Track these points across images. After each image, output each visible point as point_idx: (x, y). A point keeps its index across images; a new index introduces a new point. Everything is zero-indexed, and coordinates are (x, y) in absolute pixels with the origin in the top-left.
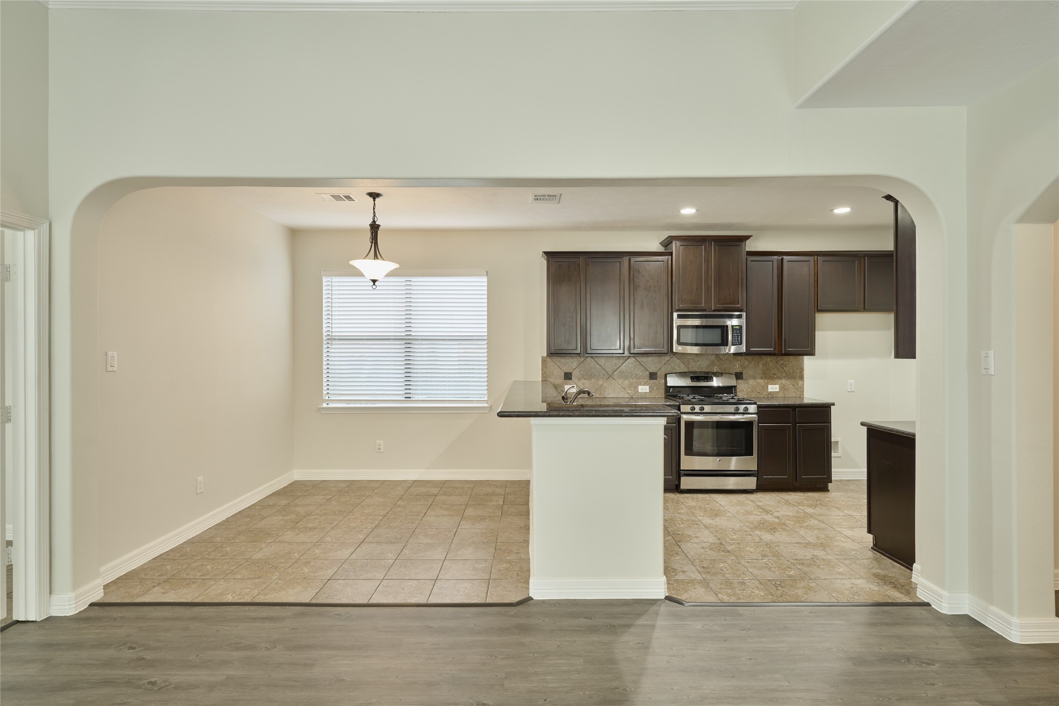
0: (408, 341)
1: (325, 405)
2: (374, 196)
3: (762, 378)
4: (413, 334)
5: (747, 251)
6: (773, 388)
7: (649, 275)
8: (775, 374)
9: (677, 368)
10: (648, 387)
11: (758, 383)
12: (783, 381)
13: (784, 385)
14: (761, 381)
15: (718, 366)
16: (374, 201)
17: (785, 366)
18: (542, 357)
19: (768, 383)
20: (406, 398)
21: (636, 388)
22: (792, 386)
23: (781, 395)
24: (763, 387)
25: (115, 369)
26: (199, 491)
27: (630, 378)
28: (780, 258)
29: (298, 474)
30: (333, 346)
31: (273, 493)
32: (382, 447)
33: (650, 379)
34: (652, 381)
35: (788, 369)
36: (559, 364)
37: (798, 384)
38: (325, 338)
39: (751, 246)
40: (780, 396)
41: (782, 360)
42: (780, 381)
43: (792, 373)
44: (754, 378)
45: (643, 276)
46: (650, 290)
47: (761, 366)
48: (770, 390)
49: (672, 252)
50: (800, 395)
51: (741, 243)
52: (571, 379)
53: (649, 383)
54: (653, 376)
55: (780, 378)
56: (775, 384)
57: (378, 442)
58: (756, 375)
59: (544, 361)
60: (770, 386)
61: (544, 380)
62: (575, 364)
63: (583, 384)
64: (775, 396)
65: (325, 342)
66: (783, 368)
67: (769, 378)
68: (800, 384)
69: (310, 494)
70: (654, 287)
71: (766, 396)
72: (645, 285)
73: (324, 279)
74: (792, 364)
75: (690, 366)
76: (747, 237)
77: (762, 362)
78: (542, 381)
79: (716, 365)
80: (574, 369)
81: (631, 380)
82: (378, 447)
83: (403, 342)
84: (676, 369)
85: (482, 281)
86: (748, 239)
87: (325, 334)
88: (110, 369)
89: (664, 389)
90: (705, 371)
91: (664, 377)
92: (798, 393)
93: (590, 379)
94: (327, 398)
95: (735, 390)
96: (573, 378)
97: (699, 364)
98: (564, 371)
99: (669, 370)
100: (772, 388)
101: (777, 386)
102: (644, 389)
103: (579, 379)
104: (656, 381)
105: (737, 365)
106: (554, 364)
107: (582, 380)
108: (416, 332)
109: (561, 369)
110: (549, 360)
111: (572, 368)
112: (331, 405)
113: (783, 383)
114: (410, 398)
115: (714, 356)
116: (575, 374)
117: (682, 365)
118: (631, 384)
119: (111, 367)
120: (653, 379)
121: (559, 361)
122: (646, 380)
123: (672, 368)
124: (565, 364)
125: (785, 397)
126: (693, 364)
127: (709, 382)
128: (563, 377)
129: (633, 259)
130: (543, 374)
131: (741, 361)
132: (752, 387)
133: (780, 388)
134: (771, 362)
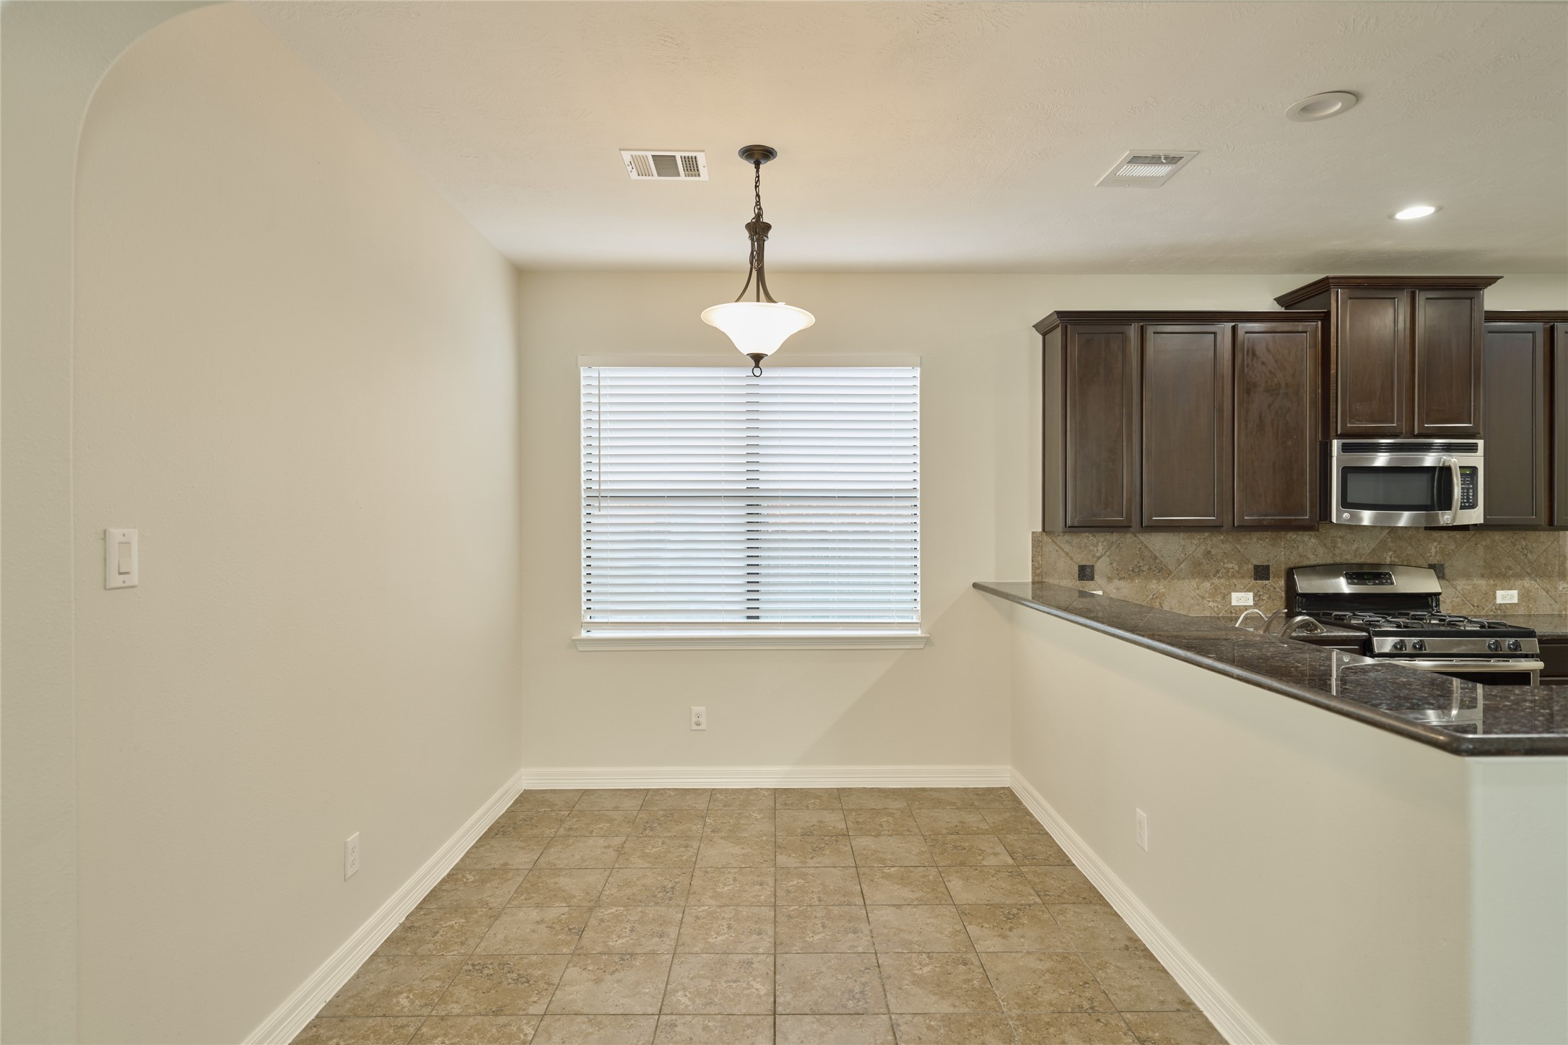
0: (752, 500)
1: (584, 634)
2: (758, 155)
3: (1483, 576)
4: (762, 486)
5: (1486, 312)
6: (1507, 597)
7: (1276, 361)
8: (1510, 568)
9: (1312, 557)
10: (1251, 595)
11: (1475, 586)
12: (1527, 583)
13: (1528, 591)
14: (1482, 583)
15: (1395, 551)
16: (757, 168)
17: (1531, 552)
18: (1033, 533)
19: (1496, 585)
20: (748, 617)
21: (1226, 597)
22: (1544, 593)
23: (1521, 611)
24: (1486, 593)
25: (134, 579)
26: (350, 872)
27: (1214, 576)
28: (1548, 326)
29: (531, 778)
30: (603, 512)
31: (490, 829)
32: (703, 720)
33: (1256, 579)
34: (1259, 582)
35: (1535, 557)
36: (1067, 548)
37: (1556, 589)
38: (584, 495)
39: (1493, 300)
40: (1520, 613)
41: (1524, 538)
42: (1519, 583)
43: (1545, 565)
44: (1467, 575)
45: (1263, 363)
46: (1278, 394)
47: (1481, 550)
48: (1499, 601)
49: (1328, 314)
50: (1561, 611)
51: (1476, 292)
52: (1092, 579)
53: (1254, 586)
54: (1262, 572)
55: (1519, 576)
56: (1510, 589)
57: (695, 709)
58: (1471, 569)
59: (1037, 542)
60: (1499, 593)
61: (1036, 579)
62: (1100, 548)
63: (1118, 589)
64: (1509, 612)
65: (584, 503)
66: (1526, 555)
67: (1497, 576)
68: (1561, 589)
69: (572, 833)
70: (1287, 385)
71: (1492, 613)
72: (1266, 382)
73: (584, 373)
74: (1544, 548)
75: (1337, 552)
76: (1491, 281)
77: (1484, 543)
78: (1033, 583)
79: (1390, 550)
80: (1099, 558)
81: (1216, 581)
82: (694, 719)
83: (743, 503)
84: (1309, 558)
85: (909, 377)
86: (1490, 284)
87: (584, 486)
88: (117, 581)
89: (1283, 599)
90: (1368, 561)
91: (1283, 574)
92: (1556, 607)
93: (1132, 579)
94: (588, 620)
95: (1438, 601)
96: (1096, 577)
97: (1354, 547)
98: (1076, 563)
99: (1294, 560)
100: (1504, 597)
101: (1515, 593)
102: (1242, 599)
103: (1110, 579)
104: (1267, 582)
105: (1433, 550)
106: (1057, 548)
107: (1116, 581)
108: (771, 481)
109: (1071, 559)
110: (1046, 539)
111: (1094, 556)
112: (596, 634)
113: (1527, 585)
114: (758, 617)
115: (1386, 532)
116: (1101, 567)
117: (1321, 550)
118: (1216, 588)
119: (120, 573)
120: (1261, 578)
121: (1068, 542)
122: (1246, 581)
123: (1301, 556)
124: (1080, 548)
125: (1530, 616)
126: (1344, 547)
127: (1383, 584)
128: (1077, 576)
129: (1244, 327)
130: (1034, 569)
131: (1440, 542)
132: (1464, 595)
133: (1521, 597)
134: (1502, 542)
